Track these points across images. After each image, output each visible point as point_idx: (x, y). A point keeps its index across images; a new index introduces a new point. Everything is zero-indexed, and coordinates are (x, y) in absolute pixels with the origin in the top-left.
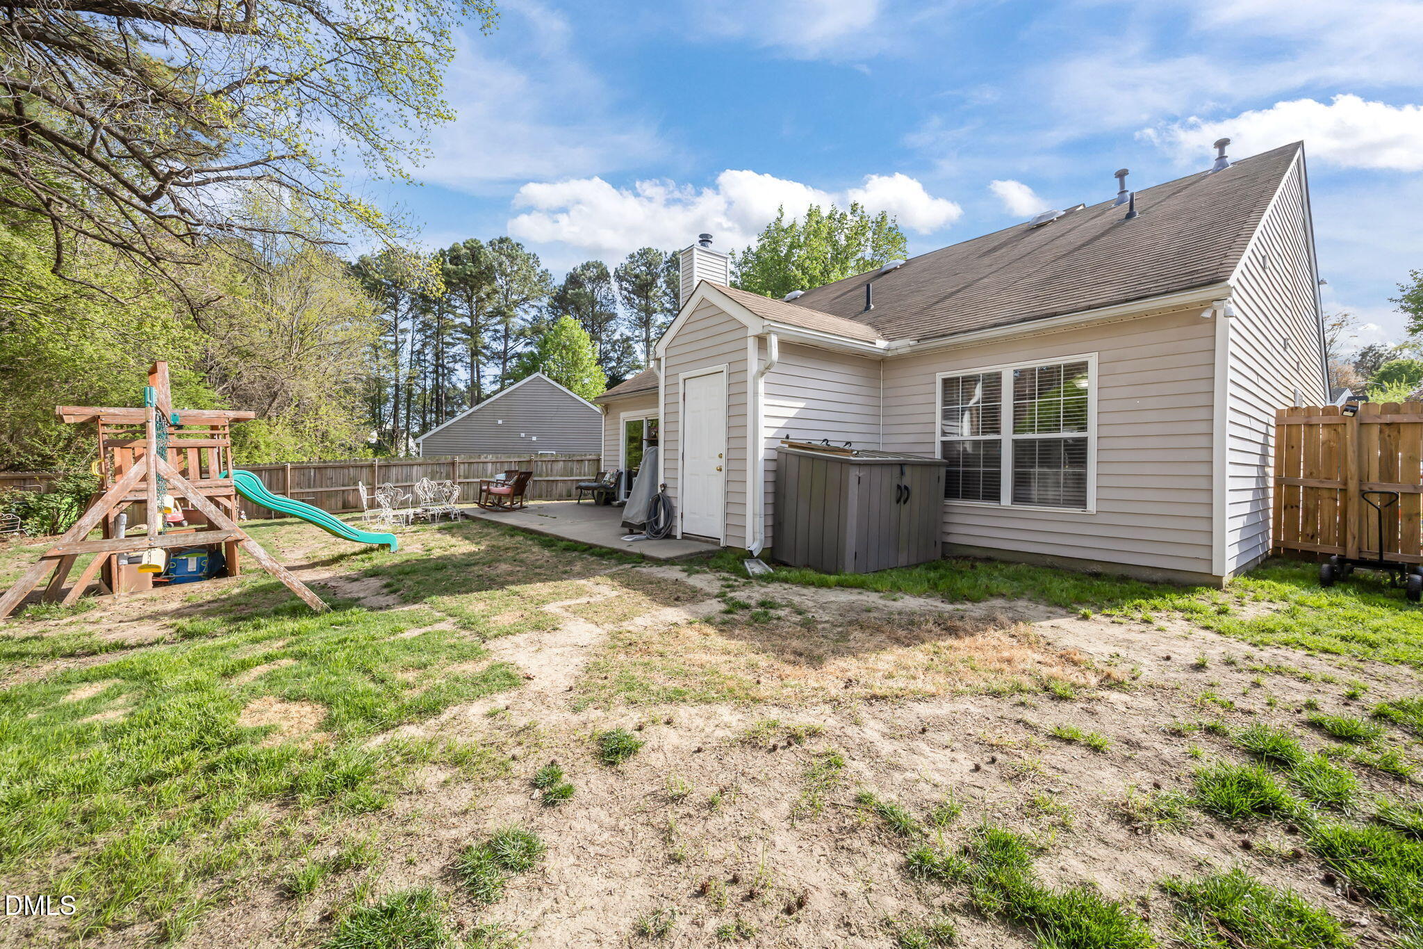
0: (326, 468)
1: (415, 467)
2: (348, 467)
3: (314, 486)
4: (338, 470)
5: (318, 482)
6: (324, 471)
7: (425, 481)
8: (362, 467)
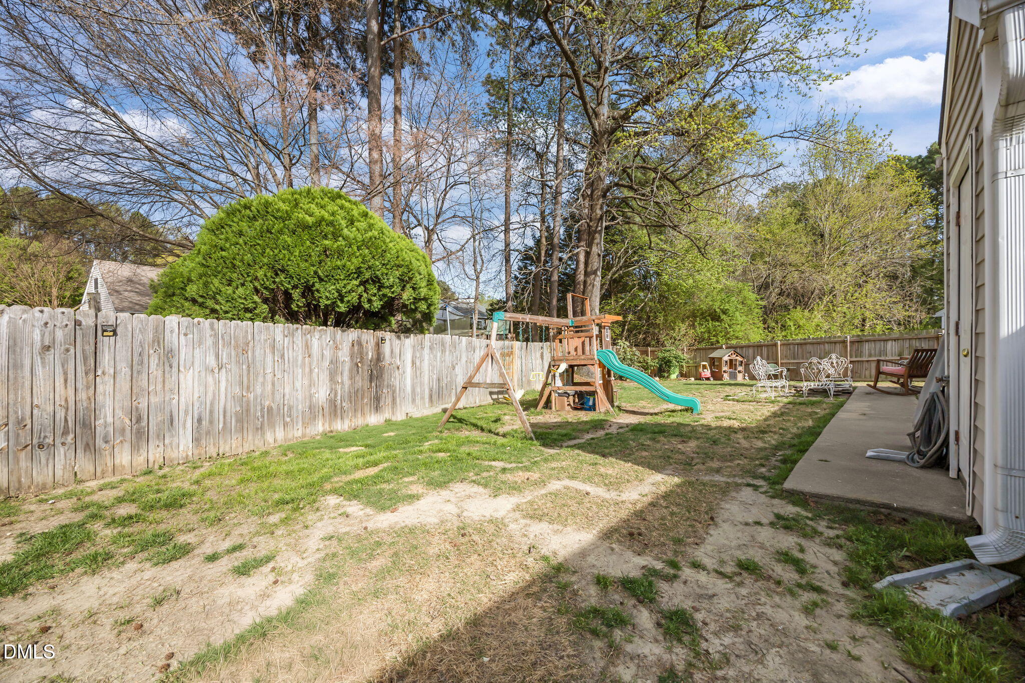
0: (805, 344)
1: (890, 343)
2: (824, 343)
3: (798, 358)
4: (815, 346)
5: (800, 355)
6: (804, 347)
7: (834, 356)
8: (835, 343)
